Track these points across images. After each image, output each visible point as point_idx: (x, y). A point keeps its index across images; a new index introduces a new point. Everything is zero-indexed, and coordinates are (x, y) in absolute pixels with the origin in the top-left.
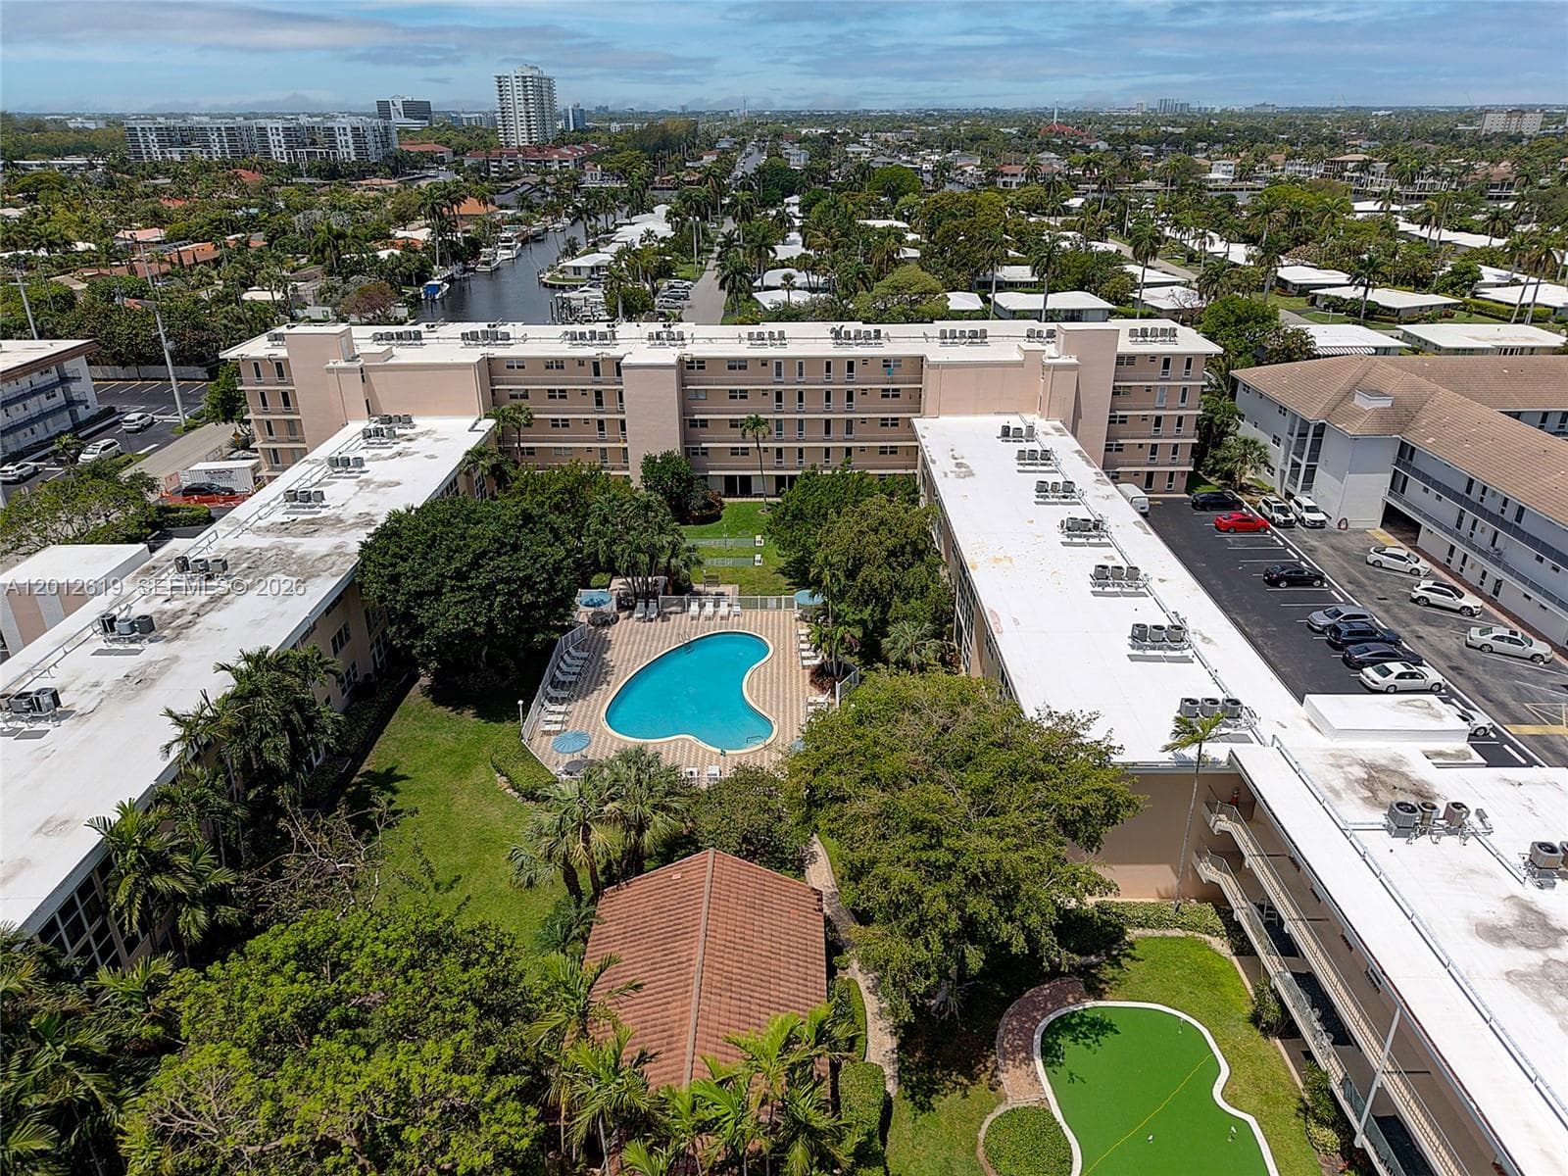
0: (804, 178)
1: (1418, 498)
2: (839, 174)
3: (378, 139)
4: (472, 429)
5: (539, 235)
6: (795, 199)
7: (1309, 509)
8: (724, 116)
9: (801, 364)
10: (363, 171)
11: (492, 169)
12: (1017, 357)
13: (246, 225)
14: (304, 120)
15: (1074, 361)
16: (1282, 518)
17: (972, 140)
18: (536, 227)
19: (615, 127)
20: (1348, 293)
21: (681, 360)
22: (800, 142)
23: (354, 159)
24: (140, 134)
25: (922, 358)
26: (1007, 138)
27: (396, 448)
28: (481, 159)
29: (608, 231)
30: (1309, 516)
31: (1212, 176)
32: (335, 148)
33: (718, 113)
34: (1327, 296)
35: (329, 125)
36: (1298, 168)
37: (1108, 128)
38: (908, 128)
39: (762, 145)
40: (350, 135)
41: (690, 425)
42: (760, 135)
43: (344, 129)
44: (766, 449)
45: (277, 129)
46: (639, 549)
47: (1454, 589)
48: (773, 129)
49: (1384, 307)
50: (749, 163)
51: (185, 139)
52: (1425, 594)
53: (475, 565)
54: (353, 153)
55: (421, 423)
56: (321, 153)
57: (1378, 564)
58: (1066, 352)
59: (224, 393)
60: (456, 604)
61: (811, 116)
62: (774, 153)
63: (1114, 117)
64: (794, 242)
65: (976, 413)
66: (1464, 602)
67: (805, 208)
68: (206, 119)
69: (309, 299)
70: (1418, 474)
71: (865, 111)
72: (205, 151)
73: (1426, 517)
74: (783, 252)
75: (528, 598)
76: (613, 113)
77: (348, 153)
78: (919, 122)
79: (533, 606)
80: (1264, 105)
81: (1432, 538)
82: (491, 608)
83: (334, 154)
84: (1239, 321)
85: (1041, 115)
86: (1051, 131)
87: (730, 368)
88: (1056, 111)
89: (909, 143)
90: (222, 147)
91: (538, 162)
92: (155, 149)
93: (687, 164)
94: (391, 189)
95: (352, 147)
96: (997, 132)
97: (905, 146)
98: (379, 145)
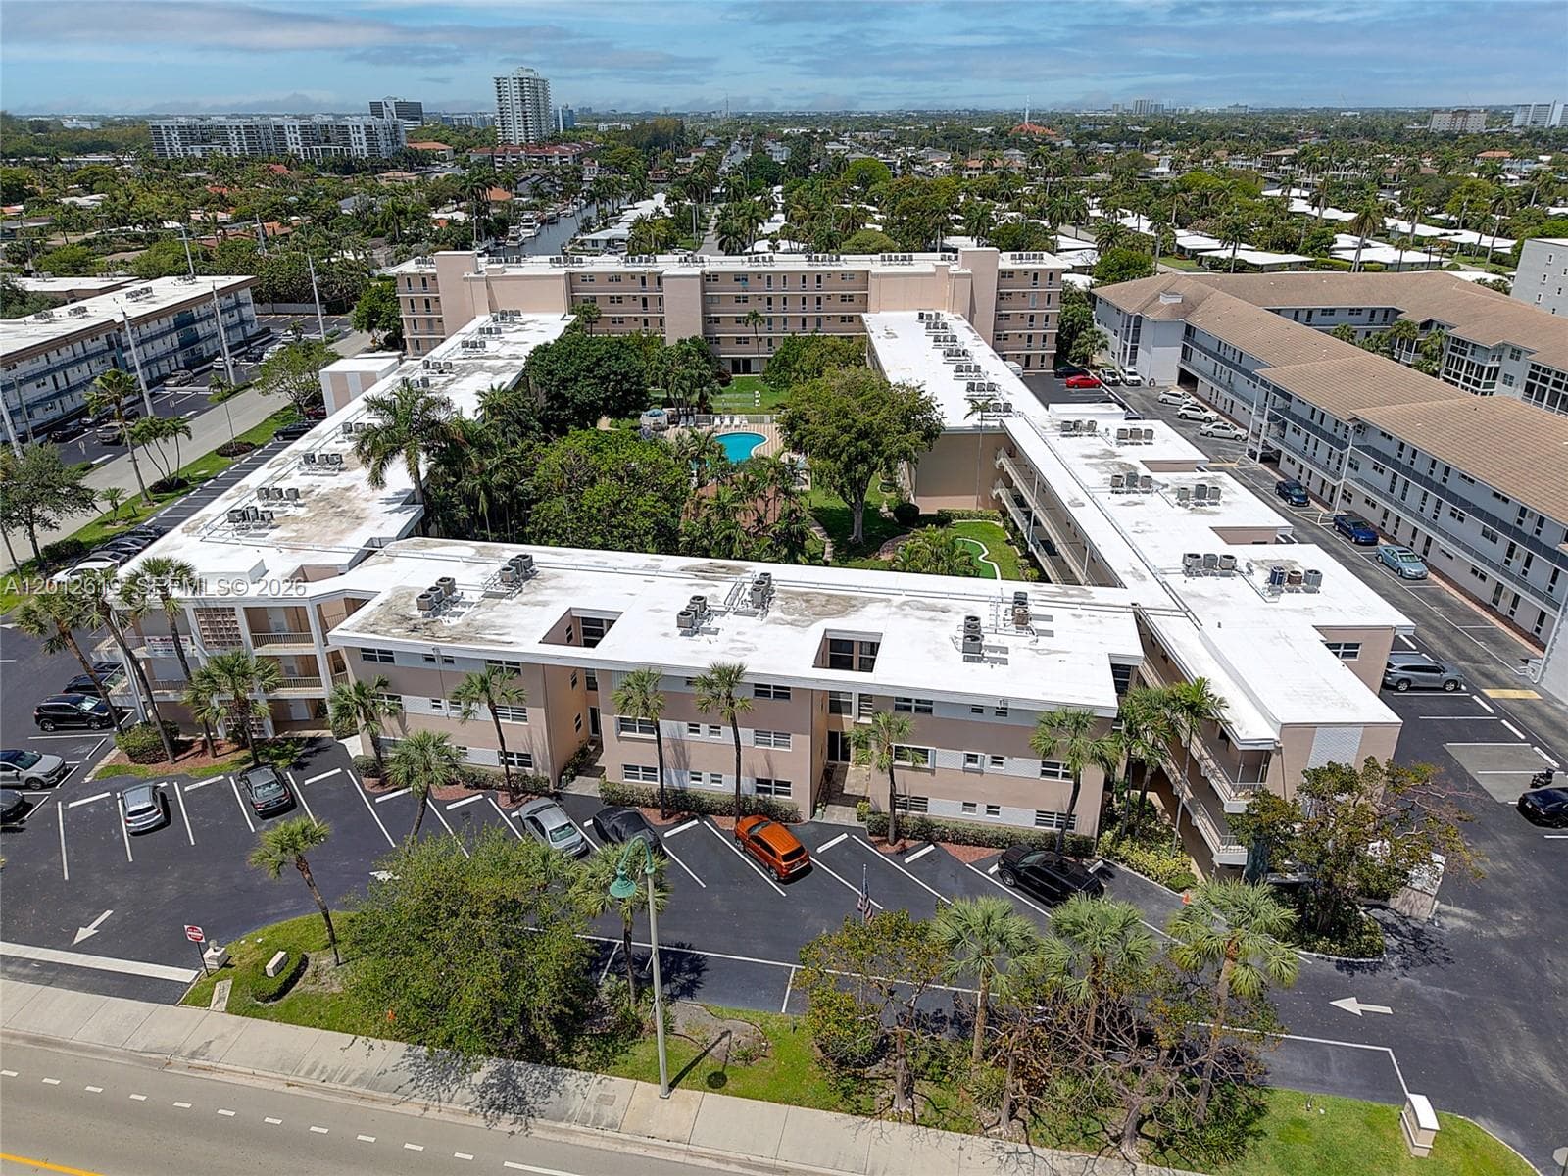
0: (786, 169)
1: (1201, 363)
2: (818, 168)
3: (388, 137)
4: (562, 319)
5: (553, 218)
6: (778, 188)
7: (1131, 374)
8: (708, 118)
9: (785, 277)
10: (378, 167)
11: (497, 164)
12: (932, 270)
13: (298, 209)
14: (317, 119)
15: (969, 272)
16: (1111, 379)
17: (945, 139)
18: (550, 212)
19: (602, 127)
20: (1224, 254)
21: (702, 273)
22: (782, 141)
23: (366, 155)
24: (163, 133)
25: (868, 272)
26: (979, 137)
27: (515, 329)
28: (486, 155)
29: (614, 214)
30: (1129, 378)
31: (1158, 169)
32: (349, 145)
33: (700, 114)
34: (1210, 257)
35: (343, 123)
36: (1240, 162)
37: (1078, 127)
38: (886, 128)
39: (745, 144)
40: (363, 132)
41: (709, 321)
42: (742, 135)
43: (358, 127)
44: (761, 339)
45: (294, 127)
46: (684, 378)
47: (1202, 407)
48: (757, 128)
49: (1251, 264)
50: (735, 158)
51: (205, 137)
52: (1185, 411)
53: (597, 363)
54: (366, 150)
55: (526, 317)
56: (336, 150)
57: (1164, 401)
58: (964, 266)
59: (370, 308)
60: (588, 386)
61: (793, 116)
62: (759, 150)
63: (1090, 118)
64: (777, 221)
65: (904, 310)
66: (1206, 414)
67: (785, 194)
68: (223, 119)
69: (382, 262)
70: (1198, 346)
71: (846, 112)
72: (225, 148)
73: (1202, 374)
74: (767, 228)
75: (626, 386)
76: (597, 114)
77: (361, 150)
78: (897, 122)
79: (629, 390)
80: (1237, 105)
81: (1204, 386)
82: (606, 390)
83: (348, 150)
84: (1122, 268)
85: (1016, 117)
86: (1022, 130)
87: (736, 280)
88: (1027, 112)
89: (886, 142)
90: (241, 144)
91: (540, 157)
92: (177, 146)
93: (678, 160)
94: (410, 181)
95: (365, 144)
96: (971, 131)
97: (882, 144)
98: (389, 142)
